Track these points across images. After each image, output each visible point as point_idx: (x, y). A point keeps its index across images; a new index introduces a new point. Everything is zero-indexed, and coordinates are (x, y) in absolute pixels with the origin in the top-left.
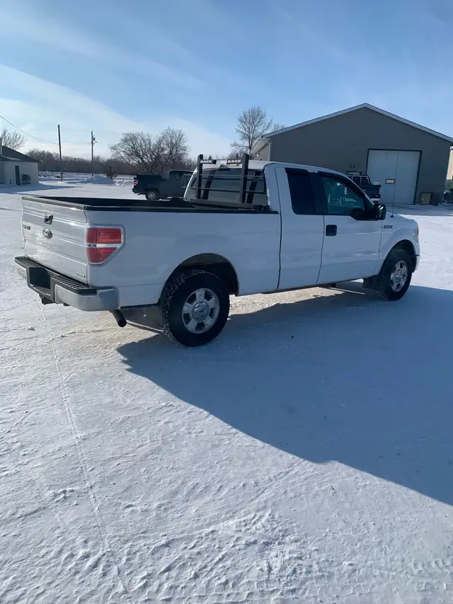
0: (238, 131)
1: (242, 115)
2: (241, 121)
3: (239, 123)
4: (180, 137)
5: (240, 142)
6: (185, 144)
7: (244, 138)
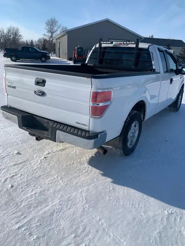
0: (46, 29)
1: (47, 21)
2: (47, 24)
3: (46, 25)
4: (18, 30)
5: (47, 34)
6: (20, 34)
7: (49, 31)
